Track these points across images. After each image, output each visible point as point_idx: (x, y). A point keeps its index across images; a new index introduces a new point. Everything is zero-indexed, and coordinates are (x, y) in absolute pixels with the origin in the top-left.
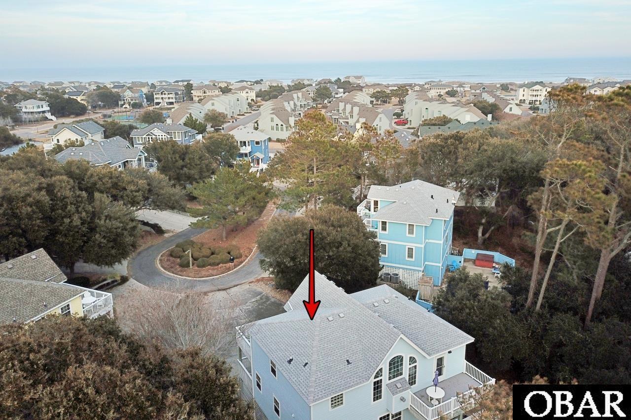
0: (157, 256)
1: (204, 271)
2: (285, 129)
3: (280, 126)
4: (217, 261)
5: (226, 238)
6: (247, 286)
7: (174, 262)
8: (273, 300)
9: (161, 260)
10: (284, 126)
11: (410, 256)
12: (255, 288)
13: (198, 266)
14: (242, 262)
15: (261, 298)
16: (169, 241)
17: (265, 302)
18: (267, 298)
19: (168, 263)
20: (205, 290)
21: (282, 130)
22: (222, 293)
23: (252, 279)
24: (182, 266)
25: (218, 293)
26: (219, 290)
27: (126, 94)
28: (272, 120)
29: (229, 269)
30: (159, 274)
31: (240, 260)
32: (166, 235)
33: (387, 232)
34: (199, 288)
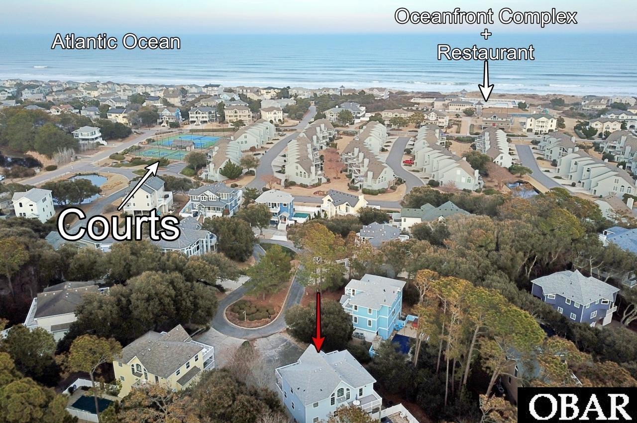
0: (223, 310)
1: (254, 323)
2: (307, 176)
3: (303, 174)
4: (260, 317)
5: (265, 298)
6: (278, 335)
7: (234, 316)
8: (293, 345)
9: (226, 314)
10: (307, 174)
11: (370, 324)
12: (283, 336)
13: (250, 320)
14: (275, 317)
15: (287, 344)
16: (229, 298)
17: (288, 347)
18: (290, 344)
19: (231, 317)
20: (255, 337)
21: (305, 177)
22: (264, 339)
23: (281, 330)
24: (239, 319)
25: (262, 339)
26: (263, 337)
27: (164, 113)
28: (297, 168)
29: (268, 322)
30: (227, 324)
31: (274, 315)
32: (227, 293)
33: (357, 311)
34: (251, 336)
